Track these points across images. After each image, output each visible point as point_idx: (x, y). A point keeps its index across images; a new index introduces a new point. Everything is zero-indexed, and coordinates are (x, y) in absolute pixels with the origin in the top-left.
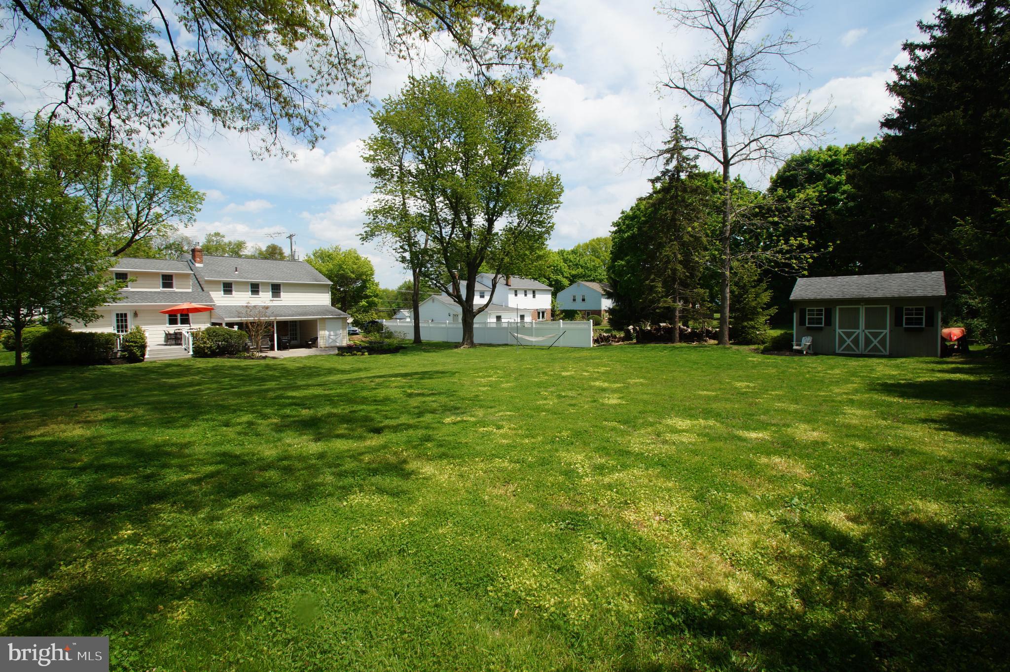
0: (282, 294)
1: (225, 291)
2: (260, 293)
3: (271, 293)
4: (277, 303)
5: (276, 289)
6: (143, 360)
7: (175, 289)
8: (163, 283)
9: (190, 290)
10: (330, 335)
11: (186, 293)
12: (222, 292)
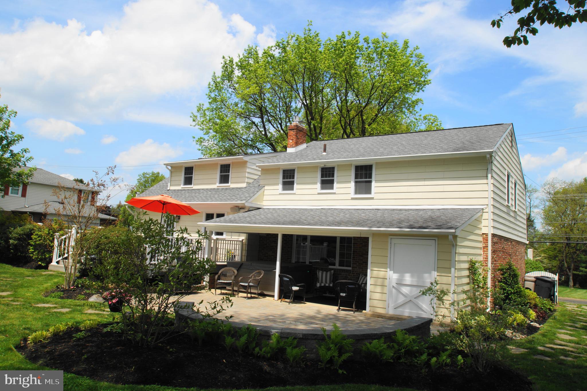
0: (374, 184)
1: (284, 184)
2: (335, 184)
3: (352, 185)
4: (362, 203)
5: (364, 175)
6: (46, 268)
8: (221, 176)
9: (244, 185)
10: (400, 284)
11: (237, 188)
12: (280, 186)
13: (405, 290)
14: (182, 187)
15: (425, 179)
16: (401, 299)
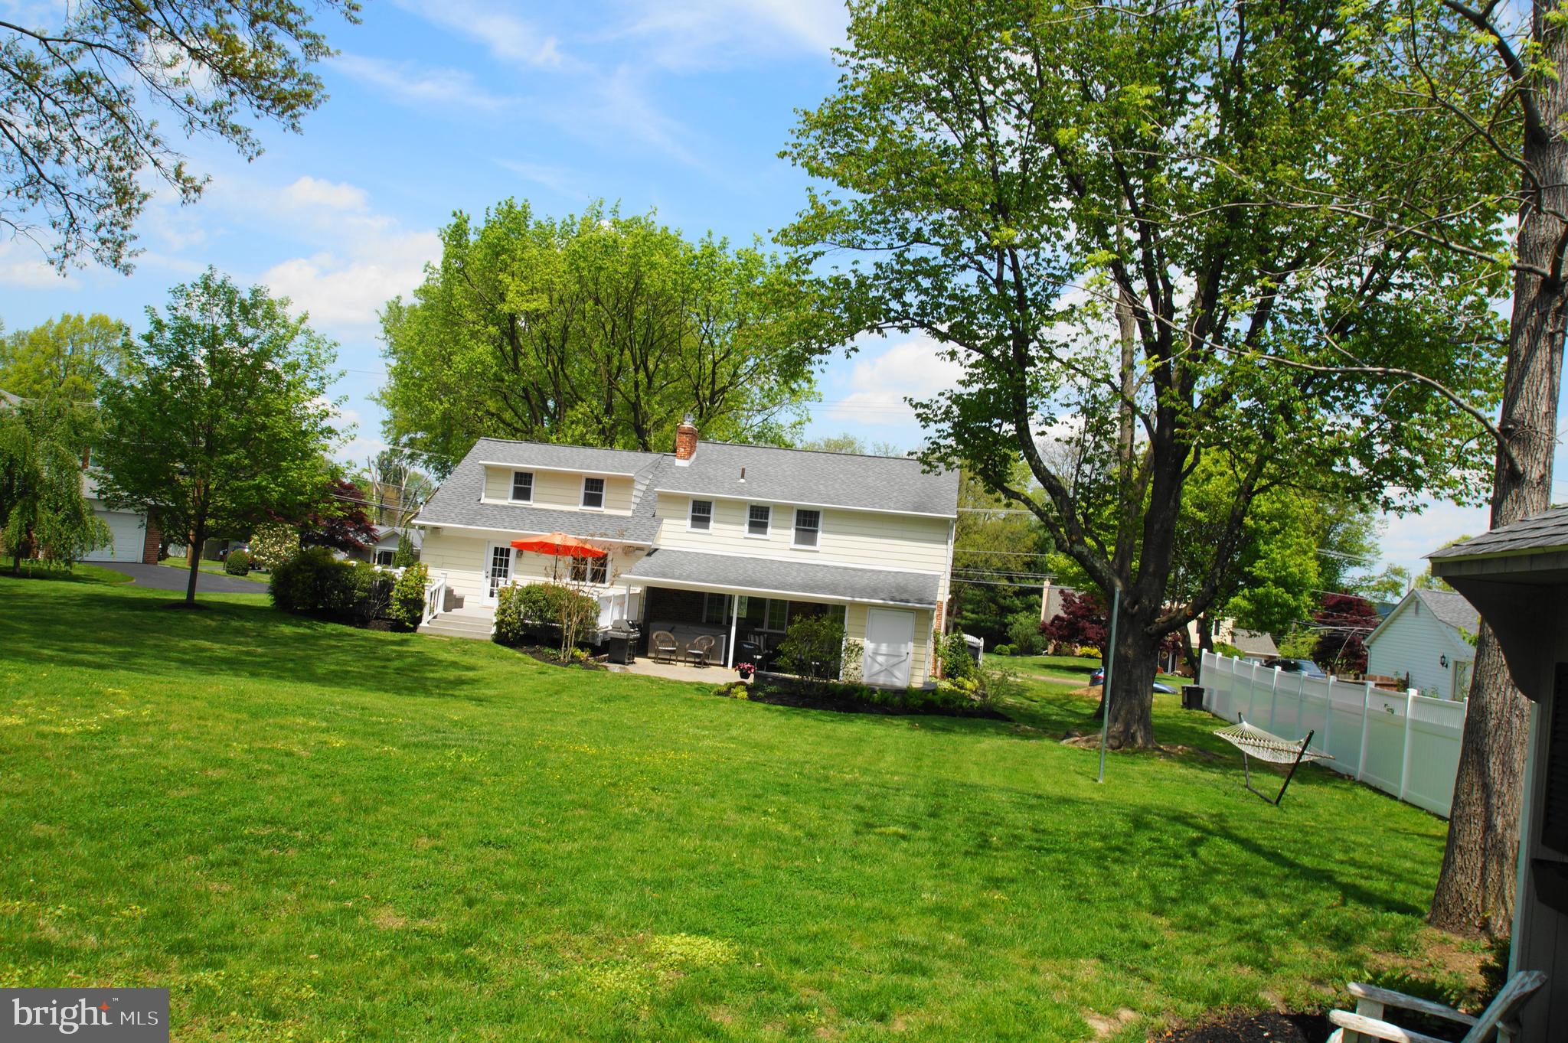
0: (820, 535)
1: (694, 519)
2: (769, 529)
3: (793, 532)
4: (804, 556)
5: (807, 522)
6: (414, 630)
7: (603, 510)
8: (586, 495)
9: (629, 513)
10: (876, 653)
11: (618, 517)
12: (689, 522)
13: (880, 659)
14: (510, 501)
15: (881, 537)
16: (877, 668)
